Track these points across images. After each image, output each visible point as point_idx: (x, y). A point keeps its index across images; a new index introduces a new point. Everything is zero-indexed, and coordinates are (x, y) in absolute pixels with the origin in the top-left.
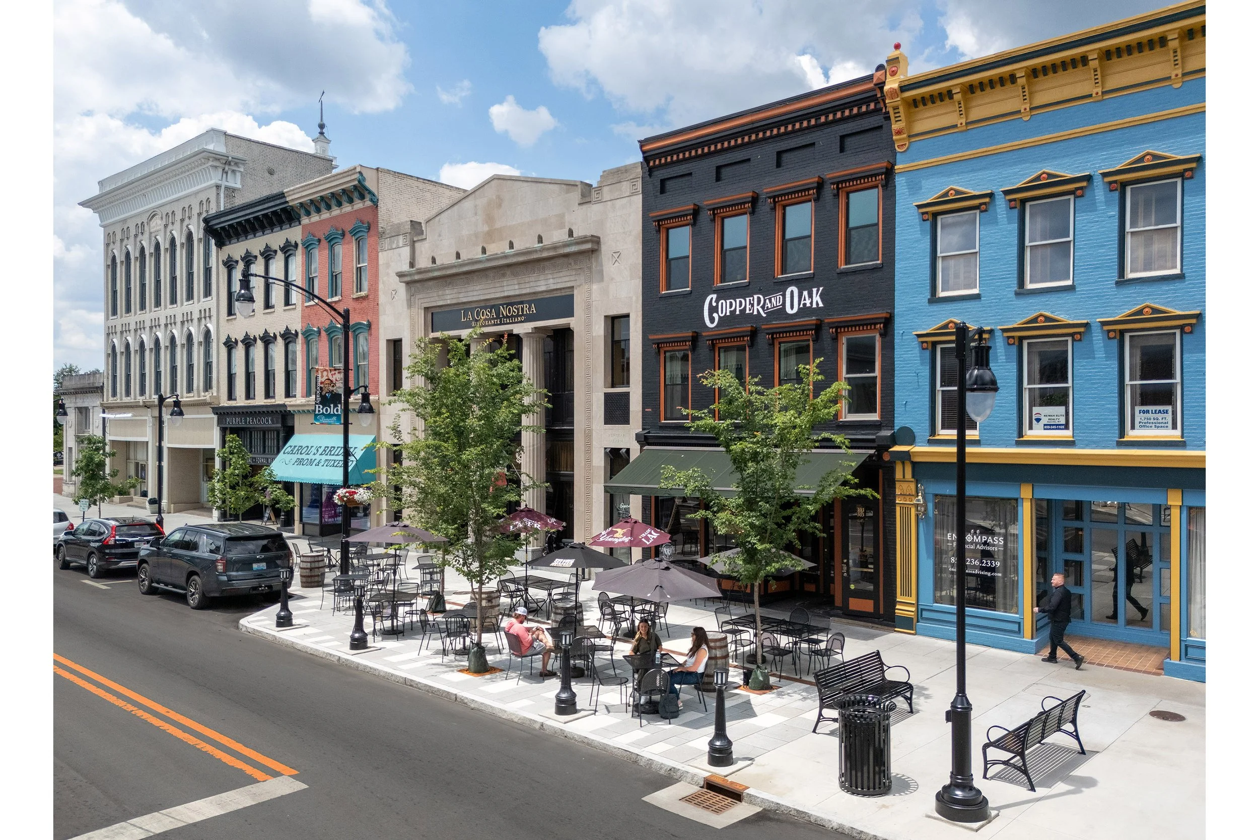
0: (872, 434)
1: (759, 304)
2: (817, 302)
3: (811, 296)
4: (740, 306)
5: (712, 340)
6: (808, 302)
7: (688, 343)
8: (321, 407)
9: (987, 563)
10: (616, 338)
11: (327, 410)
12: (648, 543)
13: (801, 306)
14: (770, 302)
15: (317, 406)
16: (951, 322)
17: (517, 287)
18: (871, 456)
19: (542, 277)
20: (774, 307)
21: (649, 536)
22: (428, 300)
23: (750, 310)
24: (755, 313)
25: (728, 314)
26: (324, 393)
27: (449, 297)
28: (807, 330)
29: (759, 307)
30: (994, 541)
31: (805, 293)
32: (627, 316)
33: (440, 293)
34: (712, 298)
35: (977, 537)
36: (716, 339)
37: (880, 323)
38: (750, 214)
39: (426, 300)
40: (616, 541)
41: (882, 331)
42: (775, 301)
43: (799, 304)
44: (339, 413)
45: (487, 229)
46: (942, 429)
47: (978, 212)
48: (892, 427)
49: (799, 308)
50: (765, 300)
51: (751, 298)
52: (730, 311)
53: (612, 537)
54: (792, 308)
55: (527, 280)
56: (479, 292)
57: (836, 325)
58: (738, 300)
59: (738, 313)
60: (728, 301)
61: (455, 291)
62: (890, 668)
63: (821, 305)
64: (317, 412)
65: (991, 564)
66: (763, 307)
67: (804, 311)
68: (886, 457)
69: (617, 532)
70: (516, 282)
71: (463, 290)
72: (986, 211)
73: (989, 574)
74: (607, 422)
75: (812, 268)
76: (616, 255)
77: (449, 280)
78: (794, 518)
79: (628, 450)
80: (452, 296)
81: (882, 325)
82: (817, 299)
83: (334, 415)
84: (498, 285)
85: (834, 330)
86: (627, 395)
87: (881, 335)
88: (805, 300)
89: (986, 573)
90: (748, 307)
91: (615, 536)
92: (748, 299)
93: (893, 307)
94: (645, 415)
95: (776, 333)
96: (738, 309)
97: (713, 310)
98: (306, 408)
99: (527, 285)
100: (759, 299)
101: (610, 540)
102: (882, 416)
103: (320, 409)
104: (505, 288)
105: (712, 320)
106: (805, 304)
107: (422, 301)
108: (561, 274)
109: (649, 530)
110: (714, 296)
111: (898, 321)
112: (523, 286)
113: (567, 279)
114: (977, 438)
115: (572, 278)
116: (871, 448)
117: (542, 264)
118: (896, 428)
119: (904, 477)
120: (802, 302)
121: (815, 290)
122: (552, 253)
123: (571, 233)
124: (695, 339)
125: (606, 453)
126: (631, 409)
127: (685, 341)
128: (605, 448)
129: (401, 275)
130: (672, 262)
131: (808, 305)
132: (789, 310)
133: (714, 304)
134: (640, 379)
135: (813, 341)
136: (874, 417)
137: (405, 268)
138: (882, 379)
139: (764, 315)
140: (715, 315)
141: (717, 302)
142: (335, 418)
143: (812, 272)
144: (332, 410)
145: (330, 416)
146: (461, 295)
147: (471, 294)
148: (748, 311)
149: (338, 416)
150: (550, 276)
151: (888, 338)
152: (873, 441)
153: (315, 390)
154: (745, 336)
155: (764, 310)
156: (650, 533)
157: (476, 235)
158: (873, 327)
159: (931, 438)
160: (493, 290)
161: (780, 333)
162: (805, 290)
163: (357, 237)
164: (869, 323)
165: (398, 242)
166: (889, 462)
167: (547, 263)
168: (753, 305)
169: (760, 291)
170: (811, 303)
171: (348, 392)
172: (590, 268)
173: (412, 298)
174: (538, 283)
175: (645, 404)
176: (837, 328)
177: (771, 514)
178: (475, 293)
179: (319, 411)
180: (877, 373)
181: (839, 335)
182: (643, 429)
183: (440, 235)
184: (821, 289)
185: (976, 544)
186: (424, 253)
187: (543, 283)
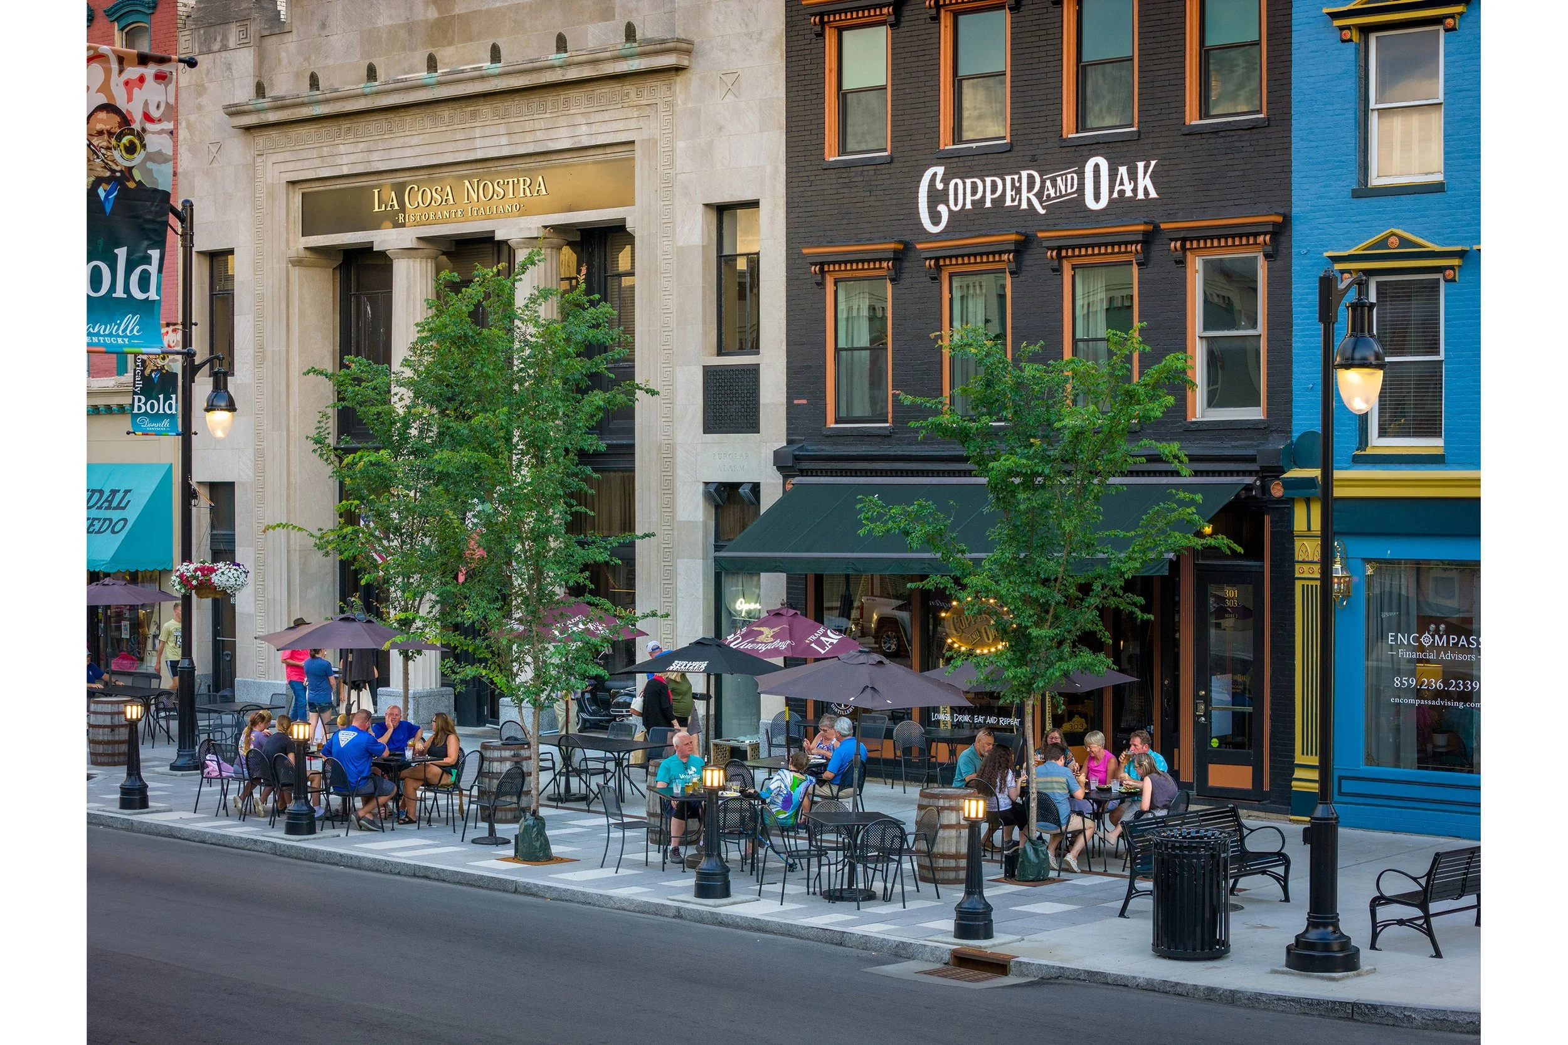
0: (1252, 446)
1: (1030, 188)
2: (1146, 189)
3: (1133, 176)
4: (994, 191)
5: (937, 259)
6: (1128, 188)
7: (885, 264)
8: (143, 399)
9: (1457, 686)
10: (727, 251)
11: (152, 405)
12: (823, 652)
13: (1115, 195)
14: (1054, 185)
15: (136, 397)
16: (1393, 234)
17: (504, 140)
18: (1248, 488)
19: (563, 121)
20: (1061, 196)
21: (823, 638)
22: (299, 165)
23: (1013, 200)
24: (1024, 206)
25: (969, 206)
26: (147, 372)
27: (345, 160)
28: (1126, 243)
29: (1031, 195)
30: (1469, 643)
31: (1123, 170)
32: (755, 204)
33: (326, 151)
34: (935, 175)
35: (1441, 638)
36: (944, 258)
37: (1265, 234)
38: (1011, 9)
39: (291, 166)
40: (762, 648)
41: (1269, 249)
42: (1064, 184)
43: (1111, 192)
44: (174, 412)
45: (436, 15)
46: (1380, 436)
47: (1441, 28)
48: (1288, 432)
49: (1111, 201)
50: (1043, 182)
51: (1016, 177)
52: (973, 202)
53: (752, 642)
54: (1097, 198)
55: (529, 126)
56: (418, 151)
57: (1182, 235)
58: (988, 180)
59: (988, 204)
60: (968, 182)
61: (362, 146)
62: (1252, 831)
63: (1153, 194)
64: (136, 411)
65: (1465, 685)
66: (1039, 195)
67: (1121, 206)
68: (1277, 491)
69: (761, 633)
70: (502, 129)
71: (380, 146)
72: (1454, 29)
73: (1461, 706)
74: (707, 430)
75: (1136, 120)
76: (728, 80)
77: (345, 124)
78: (1097, 587)
79: (756, 487)
80: (353, 158)
81: (1268, 238)
82: (1145, 182)
83: (165, 416)
84: (459, 136)
85: (1178, 244)
86: (753, 372)
87: (1267, 256)
88: (1122, 183)
89: (1456, 704)
90: (1009, 193)
91: (759, 639)
92: (1008, 178)
93: (1289, 203)
94: (793, 414)
95: (1067, 248)
96: (989, 197)
97: (937, 197)
98: (114, 401)
99: (529, 137)
100: (1031, 179)
101: (749, 646)
102: (1269, 412)
103: (141, 404)
104: (478, 143)
105: (935, 218)
106: (1121, 192)
107: (283, 167)
108: (606, 116)
109: (822, 630)
110: (940, 170)
111: (1298, 230)
112: (517, 139)
113: (620, 125)
114: (1441, 452)
115: (632, 124)
116: (1250, 473)
117: (563, 95)
118: (1296, 435)
119: (1309, 529)
120: (1117, 188)
121: (1141, 165)
122: (587, 72)
123: (630, 33)
124: (900, 257)
125: (708, 496)
126: (764, 400)
127: (880, 260)
128: (706, 484)
129: (234, 111)
130: (849, 96)
131: (1129, 194)
132: (1090, 203)
133: (940, 186)
134: (784, 337)
135: (1139, 264)
136: (1255, 414)
137: (243, 94)
138: (1269, 341)
139: (1042, 212)
140: (942, 208)
141: (946, 181)
142: (166, 423)
143: (1134, 129)
144: (161, 407)
145: (158, 417)
146: (376, 156)
147: (397, 153)
148: (1008, 203)
149: (172, 417)
150: (580, 120)
151: (1279, 263)
152: (1252, 459)
153: (133, 366)
154: (1004, 252)
155: (1041, 203)
156: (825, 635)
157: (410, 28)
158: (1251, 241)
159: (1358, 453)
160: (450, 147)
161: (1073, 248)
162: (1123, 165)
163: (123, 23)
164: (1247, 234)
165: (225, 38)
166: (1279, 500)
167: (574, 94)
168: (1018, 191)
169: (1033, 162)
170: (1135, 190)
171: (191, 370)
172: (671, 105)
173: (259, 160)
174: (553, 134)
175: (793, 390)
176: (1184, 240)
177: (1056, 580)
178: (408, 152)
179: (140, 408)
180: (1261, 328)
181: (1188, 254)
182: (789, 442)
183: (324, 26)
184: (1153, 163)
185: (1439, 649)
186: (285, 62)
187: (563, 132)
